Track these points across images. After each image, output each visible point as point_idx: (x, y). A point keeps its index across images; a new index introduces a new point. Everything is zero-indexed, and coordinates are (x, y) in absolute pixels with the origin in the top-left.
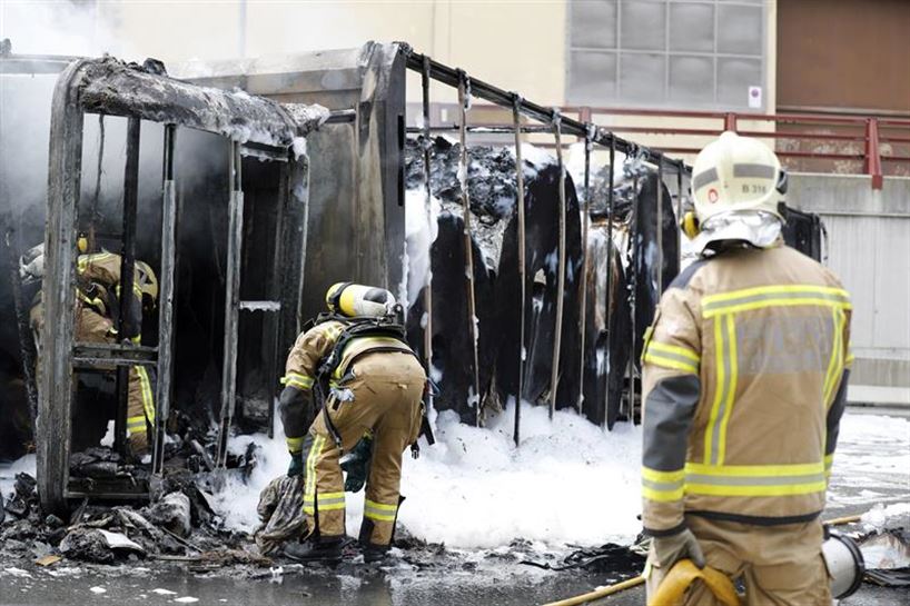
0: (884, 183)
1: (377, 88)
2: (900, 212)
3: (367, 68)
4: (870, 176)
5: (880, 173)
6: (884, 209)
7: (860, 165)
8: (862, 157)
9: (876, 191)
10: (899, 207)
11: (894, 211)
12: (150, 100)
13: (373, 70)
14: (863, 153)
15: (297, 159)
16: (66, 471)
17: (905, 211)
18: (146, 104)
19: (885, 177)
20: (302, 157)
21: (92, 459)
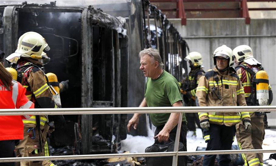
0: (187, 22)
1: (136, 10)
2: (195, 36)
3: (131, 3)
4: (180, 19)
5: (185, 18)
6: (188, 34)
7: (174, 13)
8: (175, 10)
9: (183, 26)
10: (195, 33)
11: (192, 36)
12: (108, 21)
13: (134, 3)
14: (175, 8)
15: (124, 37)
16: (91, 143)
17: (197, 35)
18: (108, 23)
19: (188, 19)
20: (126, 36)
21: (99, 139)
